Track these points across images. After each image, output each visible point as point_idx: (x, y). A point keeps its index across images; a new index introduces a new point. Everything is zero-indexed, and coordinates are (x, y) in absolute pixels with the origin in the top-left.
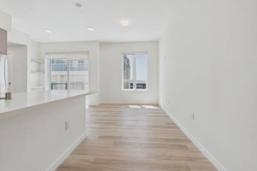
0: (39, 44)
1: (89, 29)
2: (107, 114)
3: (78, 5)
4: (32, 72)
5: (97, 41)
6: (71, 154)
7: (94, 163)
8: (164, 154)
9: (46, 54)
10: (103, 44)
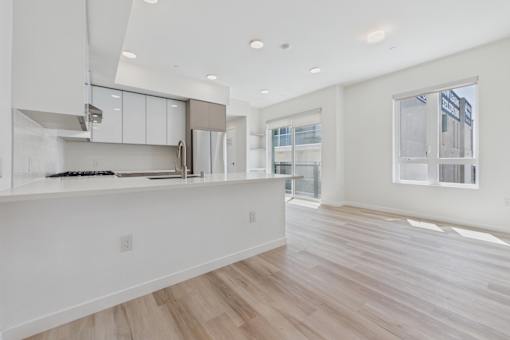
0: (261, 110)
1: (313, 71)
2: (342, 224)
3: (285, 46)
4: (252, 149)
5: (335, 86)
6: (259, 256)
7: (273, 275)
8: (399, 326)
9: (268, 122)
10: (348, 88)
